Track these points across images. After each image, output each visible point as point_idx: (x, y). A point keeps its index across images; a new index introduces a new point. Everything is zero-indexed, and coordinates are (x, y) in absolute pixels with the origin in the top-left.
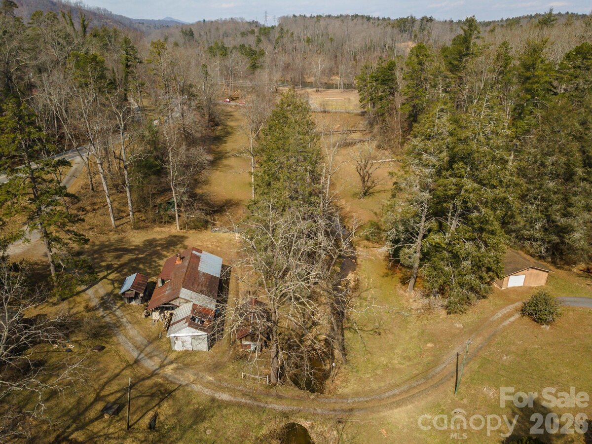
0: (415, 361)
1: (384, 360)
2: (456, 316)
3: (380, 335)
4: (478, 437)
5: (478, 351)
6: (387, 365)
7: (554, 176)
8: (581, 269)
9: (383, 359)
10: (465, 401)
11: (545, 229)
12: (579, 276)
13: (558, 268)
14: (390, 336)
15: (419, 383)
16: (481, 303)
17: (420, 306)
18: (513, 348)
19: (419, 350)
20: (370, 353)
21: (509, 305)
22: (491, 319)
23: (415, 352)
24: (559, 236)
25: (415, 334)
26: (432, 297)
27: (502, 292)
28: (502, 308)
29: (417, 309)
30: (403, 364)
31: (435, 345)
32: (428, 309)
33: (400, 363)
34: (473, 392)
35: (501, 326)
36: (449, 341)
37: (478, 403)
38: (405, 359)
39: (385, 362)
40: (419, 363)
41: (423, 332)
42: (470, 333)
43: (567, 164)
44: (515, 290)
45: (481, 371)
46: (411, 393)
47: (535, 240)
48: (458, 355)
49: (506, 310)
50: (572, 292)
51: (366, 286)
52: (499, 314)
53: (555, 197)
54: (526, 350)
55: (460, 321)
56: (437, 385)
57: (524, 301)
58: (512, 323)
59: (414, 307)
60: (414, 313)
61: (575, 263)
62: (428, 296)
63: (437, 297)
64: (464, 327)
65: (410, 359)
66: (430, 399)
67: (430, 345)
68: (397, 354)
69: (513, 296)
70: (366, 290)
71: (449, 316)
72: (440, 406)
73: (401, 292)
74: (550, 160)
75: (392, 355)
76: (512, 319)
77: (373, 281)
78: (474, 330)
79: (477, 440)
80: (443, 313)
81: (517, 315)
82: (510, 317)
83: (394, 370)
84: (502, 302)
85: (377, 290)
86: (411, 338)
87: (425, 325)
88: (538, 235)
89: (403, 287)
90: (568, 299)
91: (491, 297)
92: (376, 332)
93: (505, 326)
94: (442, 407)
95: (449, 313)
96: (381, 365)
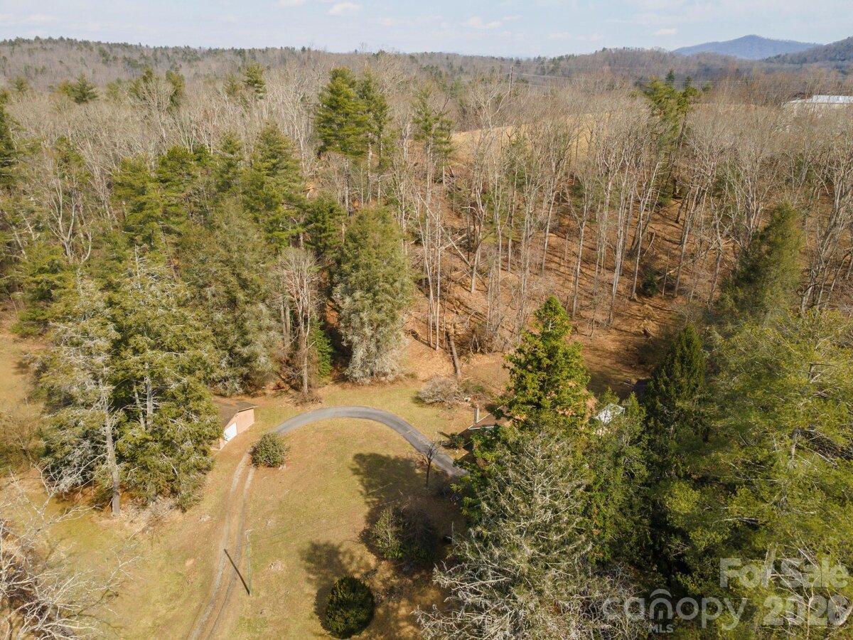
0: (186, 593)
1: (147, 622)
2: (195, 509)
3: (117, 596)
4: (294, 618)
5: (242, 534)
6: (154, 623)
7: (219, 307)
8: (272, 388)
9: (144, 621)
10: (263, 594)
11: (230, 364)
12: (275, 396)
13: (253, 396)
14: (133, 587)
15: (208, 613)
16: (210, 478)
17: (143, 525)
18: (269, 507)
19: (181, 577)
20: (121, 628)
21: (238, 463)
22: (232, 490)
23: (178, 584)
24: (247, 366)
25: (161, 562)
26: (151, 504)
27: (222, 452)
28: (234, 472)
29: (143, 531)
30: (174, 608)
31: (195, 558)
32: (156, 521)
33: (169, 610)
34: (263, 578)
35: (245, 492)
36: (207, 543)
37: (274, 586)
38: (171, 600)
39: (150, 624)
40: (193, 593)
41: (169, 554)
42: (222, 519)
43: (228, 292)
44: (234, 443)
45: (257, 551)
46: (208, 631)
47: (226, 379)
48: (226, 551)
49: (239, 471)
50: (280, 417)
51: (47, 545)
52: (236, 480)
53: (228, 328)
54: (281, 502)
55: (203, 512)
56: (227, 600)
57: (249, 451)
58: (252, 481)
59: (137, 530)
60: (141, 538)
61: (264, 385)
62: (145, 505)
63: (158, 501)
64: (212, 516)
65: (178, 596)
66: (230, 621)
67: (189, 563)
68: (157, 601)
69: (236, 452)
70: (52, 551)
71: (186, 514)
72: (243, 619)
73: (105, 522)
74: (208, 292)
75: (152, 608)
76: (250, 478)
77: (52, 532)
78: (222, 513)
79: (295, 621)
80: (177, 514)
81: (252, 470)
82: (247, 477)
83: (168, 624)
84: (229, 464)
85: (67, 540)
86: (161, 570)
87: (165, 543)
88: (228, 373)
89: (103, 514)
90: (282, 426)
91: (216, 466)
92: (110, 596)
93: (248, 490)
94: (247, 618)
95: (184, 510)
96: (148, 630)
